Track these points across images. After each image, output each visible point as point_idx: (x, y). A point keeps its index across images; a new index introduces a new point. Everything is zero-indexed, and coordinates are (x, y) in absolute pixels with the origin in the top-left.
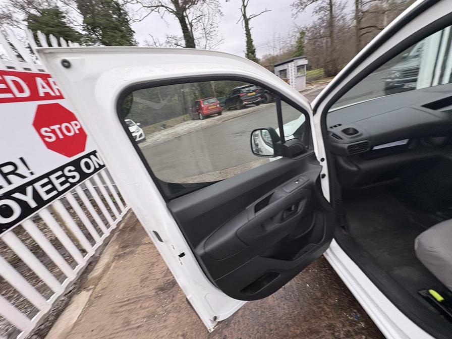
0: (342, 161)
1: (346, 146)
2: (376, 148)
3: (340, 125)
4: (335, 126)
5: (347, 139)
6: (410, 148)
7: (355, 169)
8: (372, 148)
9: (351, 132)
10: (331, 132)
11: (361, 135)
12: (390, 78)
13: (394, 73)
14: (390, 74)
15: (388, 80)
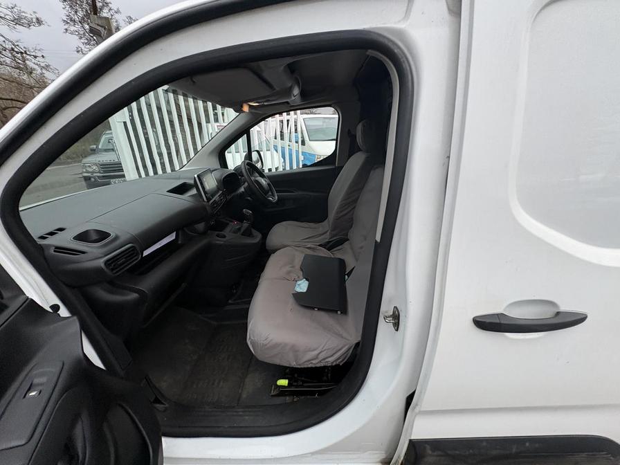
0: (102, 294)
1: (101, 263)
2: (146, 253)
3: (61, 230)
4: (52, 234)
5: (95, 250)
6: (180, 242)
7: (135, 296)
8: (142, 254)
9: (94, 237)
10: (49, 246)
11: (117, 238)
12: (87, 172)
13: (90, 166)
14: (84, 167)
15: (86, 175)
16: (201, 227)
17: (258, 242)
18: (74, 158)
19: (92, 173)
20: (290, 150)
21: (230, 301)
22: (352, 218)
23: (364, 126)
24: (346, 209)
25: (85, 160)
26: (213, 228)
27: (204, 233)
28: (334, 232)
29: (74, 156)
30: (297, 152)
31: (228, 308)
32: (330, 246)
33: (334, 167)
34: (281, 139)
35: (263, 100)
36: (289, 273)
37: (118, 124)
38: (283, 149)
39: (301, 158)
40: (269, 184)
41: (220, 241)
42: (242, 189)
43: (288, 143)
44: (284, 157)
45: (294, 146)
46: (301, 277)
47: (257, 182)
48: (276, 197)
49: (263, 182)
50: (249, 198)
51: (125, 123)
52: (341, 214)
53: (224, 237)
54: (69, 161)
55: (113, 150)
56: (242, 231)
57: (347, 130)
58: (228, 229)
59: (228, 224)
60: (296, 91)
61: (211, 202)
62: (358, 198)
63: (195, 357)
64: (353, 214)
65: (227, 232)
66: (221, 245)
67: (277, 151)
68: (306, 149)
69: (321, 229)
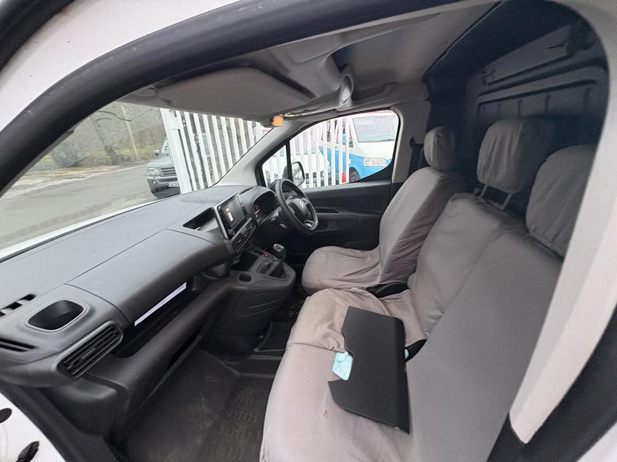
3: (30, 297)
4: (15, 306)
5: (49, 342)
7: (111, 392)
8: (133, 324)
11: (89, 315)
12: (151, 175)
13: (153, 170)
14: (149, 171)
15: (149, 178)
16: (220, 269)
17: (291, 285)
18: (147, 159)
19: (154, 176)
20: (337, 152)
21: (256, 350)
22: (415, 261)
23: (438, 136)
24: (407, 248)
25: (149, 165)
26: (236, 267)
27: (226, 275)
28: (389, 275)
29: (148, 157)
30: (344, 154)
31: (253, 357)
32: (380, 292)
33: (389, 183)
34: (328, 141)
35: (300, 111)
36: (326, 336)
37: (172, 132)
38: (329, 151)
39: (349, 161)
40: (308, 206)
41: (243, 286)
42: (276, 214)
43: (335, 144)
44: (329, 159)
45: (341, 148)
46: (342, 346)
47: (294, 206)
48: (317, 222)
49: (301, 204)
50: (283, 226)
51: (179, 130)
52: (400, 254)
53: (249, 279)
54: (143, 161)
55: (167, 155)
56: (272, 269)
57: (409, 139)
58: (256, 266)
59: (257, 257)
60: (346, 95)
61: (233, 238)
62: (426, 235)
63: (209, 425)
64: (417, 255)
65: (254, 272)
66: (243, 292)
67: (322, 152)
68: (354, 151)
69: (369, 259)
